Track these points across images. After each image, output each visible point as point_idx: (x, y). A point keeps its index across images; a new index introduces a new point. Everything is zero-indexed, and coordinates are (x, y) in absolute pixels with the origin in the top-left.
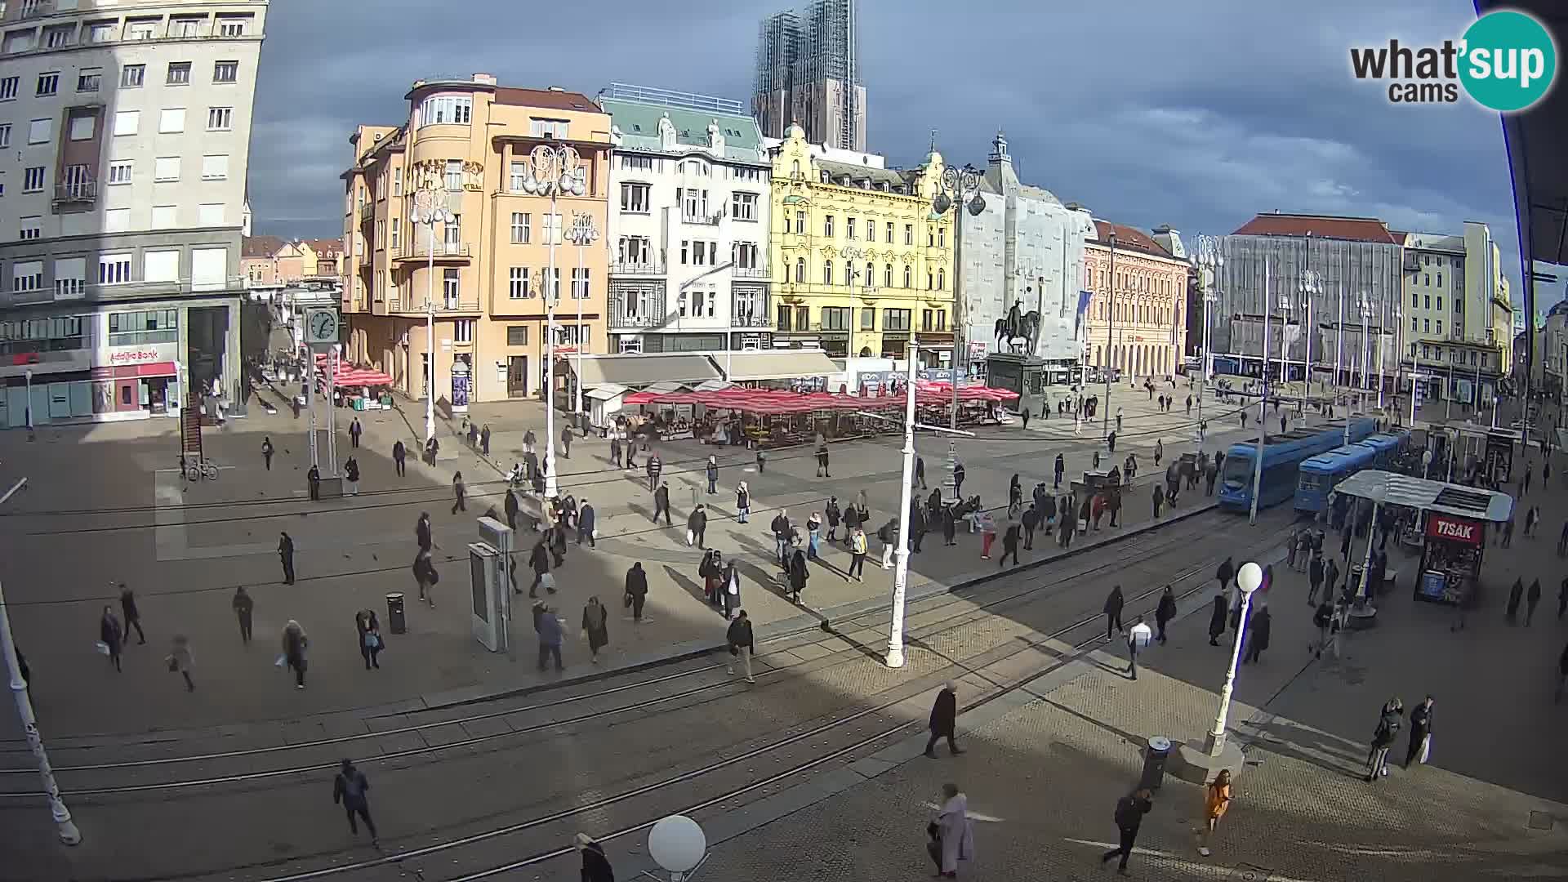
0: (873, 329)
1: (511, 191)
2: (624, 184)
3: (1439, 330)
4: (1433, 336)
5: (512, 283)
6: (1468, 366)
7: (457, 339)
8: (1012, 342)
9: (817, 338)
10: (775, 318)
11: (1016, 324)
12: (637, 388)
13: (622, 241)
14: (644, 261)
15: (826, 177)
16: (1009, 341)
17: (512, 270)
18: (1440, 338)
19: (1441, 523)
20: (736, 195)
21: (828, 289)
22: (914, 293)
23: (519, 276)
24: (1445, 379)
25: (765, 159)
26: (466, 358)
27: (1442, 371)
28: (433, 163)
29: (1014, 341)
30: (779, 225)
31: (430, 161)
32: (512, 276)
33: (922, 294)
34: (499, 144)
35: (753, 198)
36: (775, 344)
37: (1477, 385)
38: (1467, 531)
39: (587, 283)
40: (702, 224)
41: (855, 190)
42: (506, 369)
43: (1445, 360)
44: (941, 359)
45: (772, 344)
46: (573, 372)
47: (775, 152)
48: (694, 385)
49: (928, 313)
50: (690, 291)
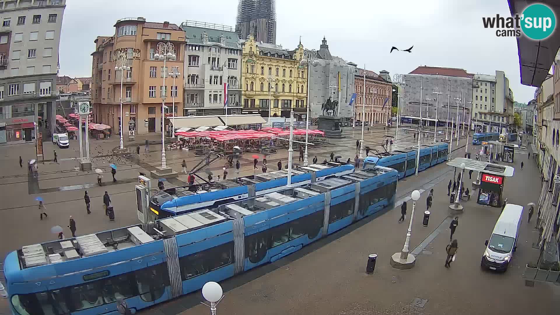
0: (278, 107)
1: (150, 59)
2: (190, 56)
3: (486, 108)
4: (483, 110)
5: (150, 92)
6: (497, 121)
7: (131, 112)
8: (328, 112)
9: (257, 110)
10: (243, 103)
11: (329, 105)
12: (194, 129)
13: (189, 76)
14: (196, 83)
15: (261, 53)
16: (327, 111)
17: (150, 87)
18: (486, 111)
19: (487, 177)
20: (229, 60)
21: (262, 93)
22: (292, 94)
23: (152, 89)
24: (488, 126)
25: (239, 47)
26: (134, 119)
27: (487, 123)
28: (123, 49)
29: (329, 111)
30: (244, 70)
31: (122, 49)
32: (150, 89)
33: (295, 94)
34: (146, 42)
35: (235, 61)
36: (243, 113)
37: (500, 128)
38: (497, 180)
39: (176, 91)
40: (217, 70)
41: (272, 58)
42: (148, 122)
43: (488, 119)
44: (302, 117)
45: (242, 113)
46: (171, 123)
47: (243, 44)
48: (214, 127)
49: (297, 101)
50: (213, 94)
